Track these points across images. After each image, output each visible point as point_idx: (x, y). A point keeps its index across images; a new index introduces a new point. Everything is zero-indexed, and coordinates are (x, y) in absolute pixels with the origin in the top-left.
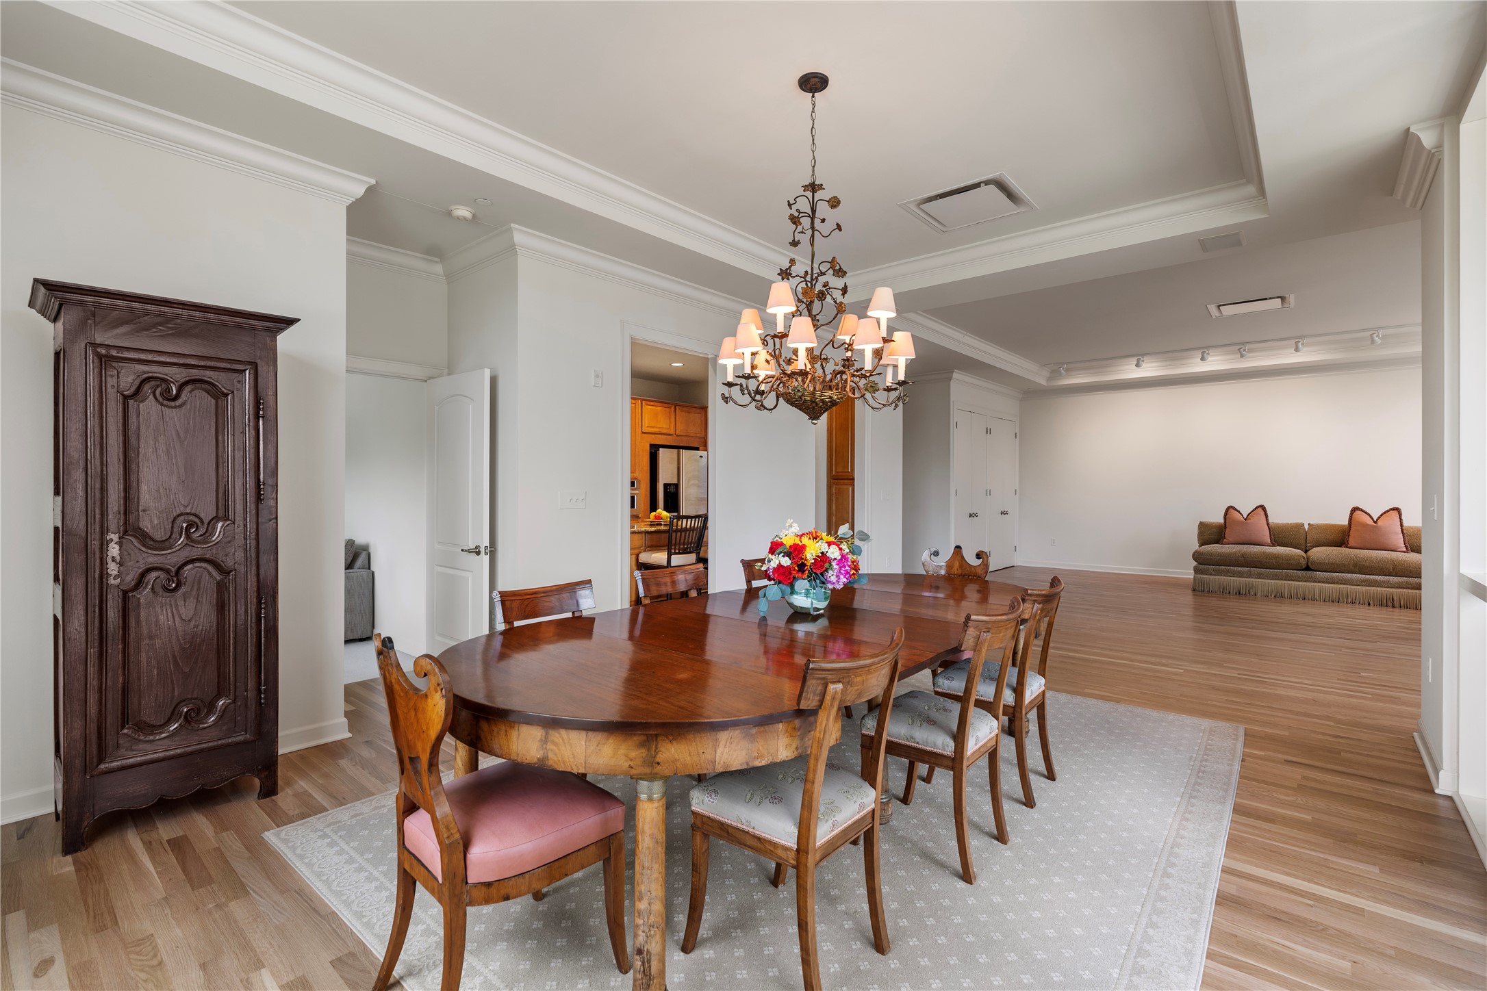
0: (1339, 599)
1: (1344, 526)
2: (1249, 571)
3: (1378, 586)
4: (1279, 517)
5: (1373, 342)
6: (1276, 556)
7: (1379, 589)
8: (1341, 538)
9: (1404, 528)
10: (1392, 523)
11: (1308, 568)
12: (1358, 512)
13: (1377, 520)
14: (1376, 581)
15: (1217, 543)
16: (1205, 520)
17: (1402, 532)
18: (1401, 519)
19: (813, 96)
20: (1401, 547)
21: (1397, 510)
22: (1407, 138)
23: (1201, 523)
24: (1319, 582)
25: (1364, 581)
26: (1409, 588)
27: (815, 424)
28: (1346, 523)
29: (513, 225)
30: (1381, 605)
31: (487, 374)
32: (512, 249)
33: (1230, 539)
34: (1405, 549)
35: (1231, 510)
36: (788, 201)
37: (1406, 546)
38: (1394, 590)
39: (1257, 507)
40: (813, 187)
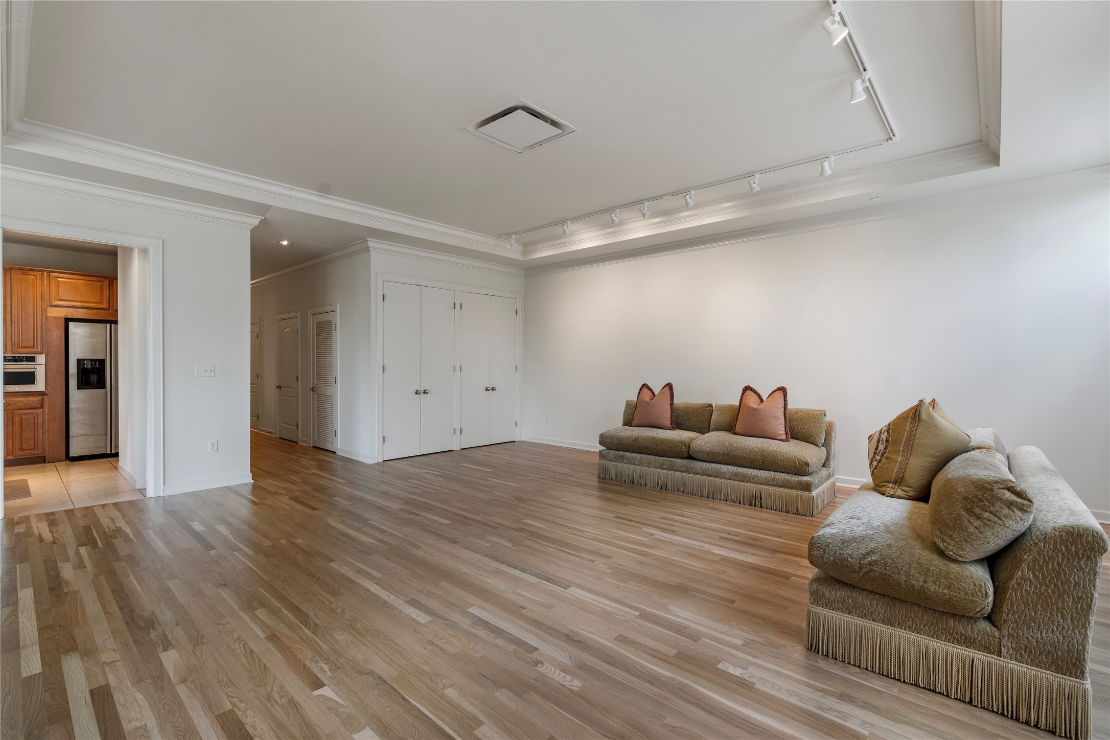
0: (713, 494)
1: (736, 406)
3: (747, 482)
7: (749, 485)
8: (730, 421)
9: (787, 412)
10: (777, 405)
11: (690, 457)
12: (749, 392)
13: (765, 401)
15: (630, 424)
17: (785, 417)
18: (785, 401)
20: (781, 435)
21: (784, 390)
24: (697, 474)
26: (775, 486)
34: (784, 437)
37: (786, 434)
38: (764, 487)
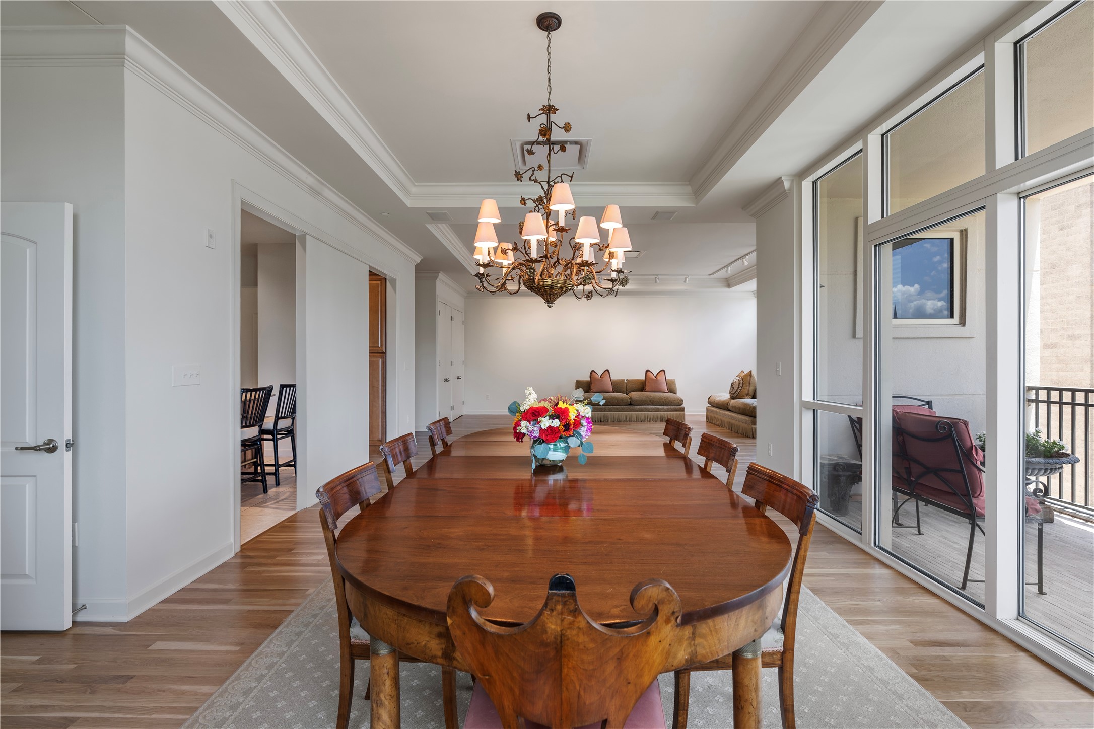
2: (605, 408)
4: (615, 376)
5: (656, 282)
6: (617, 399)
8: (641, 386)
9: (667, 380)
10: (661, 378)
11: (631, 404)
12: (649, 372)
13: (657, 375)
14: (659, 409)
15: (588, 392)
16: (579, 379)
17: (667, 382)
18: (665, 376)
19: (549, 34)
20: (667, 390)
21: (663, 370)
22: (778, 181)
23: (577, 381)
24: (636, 411)
25: (654, 409)
27: (550, 307)
28: (644, 379)
29: (128, 27)
30: (661, 421)
31: (69, 209)
32: (119, 57)
33: (594, 390)
35: (593, 372)
36: (529, 114)
38: (666, 412)
39: (605, 371)
40: (549, 109)
